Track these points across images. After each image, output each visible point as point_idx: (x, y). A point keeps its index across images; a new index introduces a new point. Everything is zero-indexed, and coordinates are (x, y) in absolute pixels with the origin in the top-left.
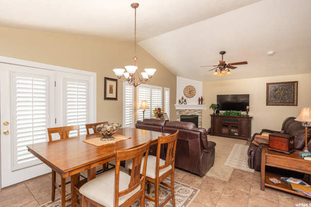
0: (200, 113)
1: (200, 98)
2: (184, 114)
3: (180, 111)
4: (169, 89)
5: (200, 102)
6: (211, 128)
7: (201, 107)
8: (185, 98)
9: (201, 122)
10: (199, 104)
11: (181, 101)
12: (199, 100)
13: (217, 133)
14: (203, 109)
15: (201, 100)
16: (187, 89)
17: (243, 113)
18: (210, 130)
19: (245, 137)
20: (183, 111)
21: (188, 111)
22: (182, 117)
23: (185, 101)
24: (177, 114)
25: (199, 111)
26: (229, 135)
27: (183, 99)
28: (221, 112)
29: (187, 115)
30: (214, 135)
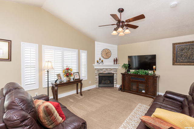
0: (115, 71)
1: (115, 59)
2: (101, 72)
3: (98, 70)
4: (86, 52)
5: (115, 62)
6: (122, 85)
7: (116, 67)
8: (102, 59)
9: (116, 79)
10: (114, 64)
11: (99, 62)
12: (114, 61)
13: (127, 90)
14: (117, 68)
15: (116, 61)
16: (104, 51)
17: (150, 72)
18: (121, 87)
19: (151, 95)
20: (101, 69)
21: (105, 70)
22: (100, 75)
23: (102, 62)
24: (96, 72)
25: (115, 70)
26: (137, 92)
27: (100, 60)
28: (131, 70)
29: (104, 73)
30: (124, 91)
